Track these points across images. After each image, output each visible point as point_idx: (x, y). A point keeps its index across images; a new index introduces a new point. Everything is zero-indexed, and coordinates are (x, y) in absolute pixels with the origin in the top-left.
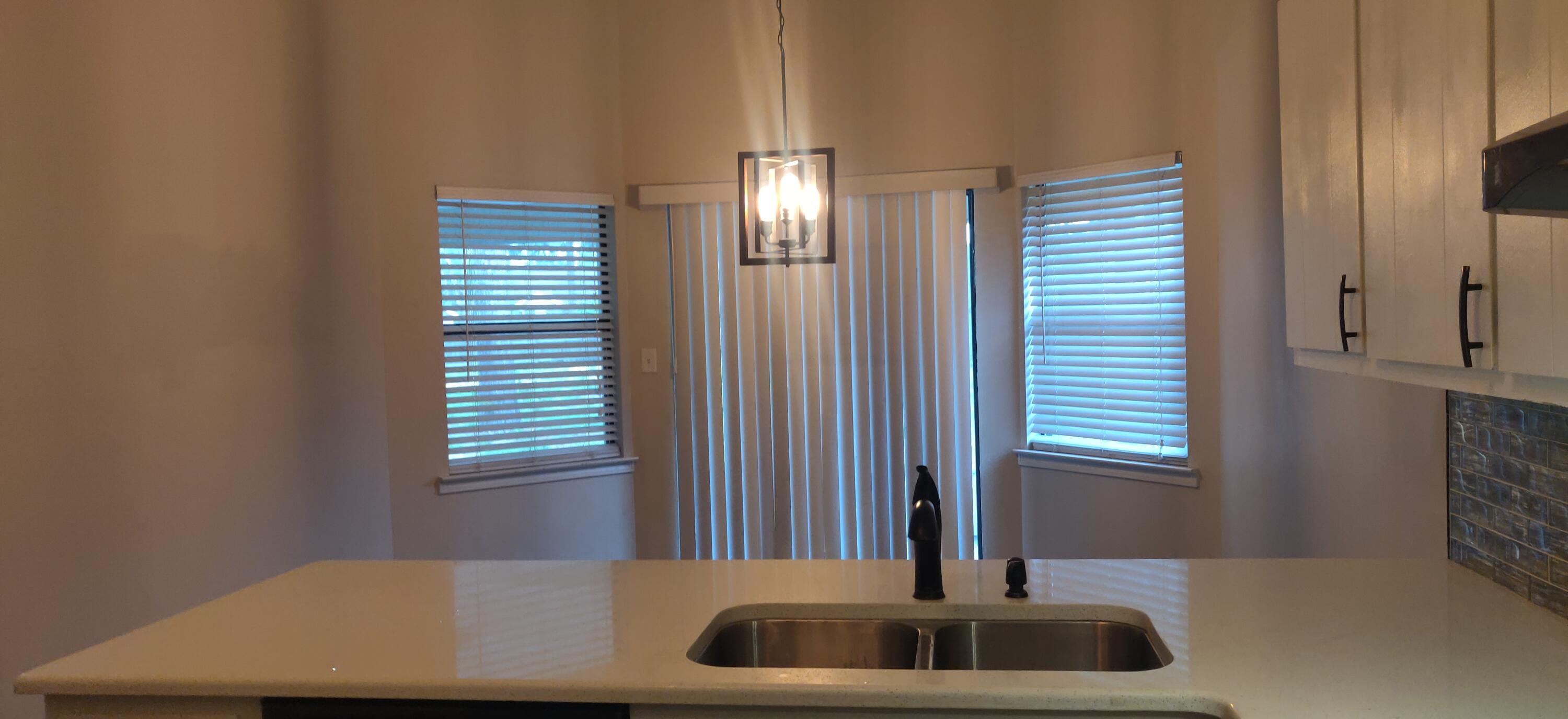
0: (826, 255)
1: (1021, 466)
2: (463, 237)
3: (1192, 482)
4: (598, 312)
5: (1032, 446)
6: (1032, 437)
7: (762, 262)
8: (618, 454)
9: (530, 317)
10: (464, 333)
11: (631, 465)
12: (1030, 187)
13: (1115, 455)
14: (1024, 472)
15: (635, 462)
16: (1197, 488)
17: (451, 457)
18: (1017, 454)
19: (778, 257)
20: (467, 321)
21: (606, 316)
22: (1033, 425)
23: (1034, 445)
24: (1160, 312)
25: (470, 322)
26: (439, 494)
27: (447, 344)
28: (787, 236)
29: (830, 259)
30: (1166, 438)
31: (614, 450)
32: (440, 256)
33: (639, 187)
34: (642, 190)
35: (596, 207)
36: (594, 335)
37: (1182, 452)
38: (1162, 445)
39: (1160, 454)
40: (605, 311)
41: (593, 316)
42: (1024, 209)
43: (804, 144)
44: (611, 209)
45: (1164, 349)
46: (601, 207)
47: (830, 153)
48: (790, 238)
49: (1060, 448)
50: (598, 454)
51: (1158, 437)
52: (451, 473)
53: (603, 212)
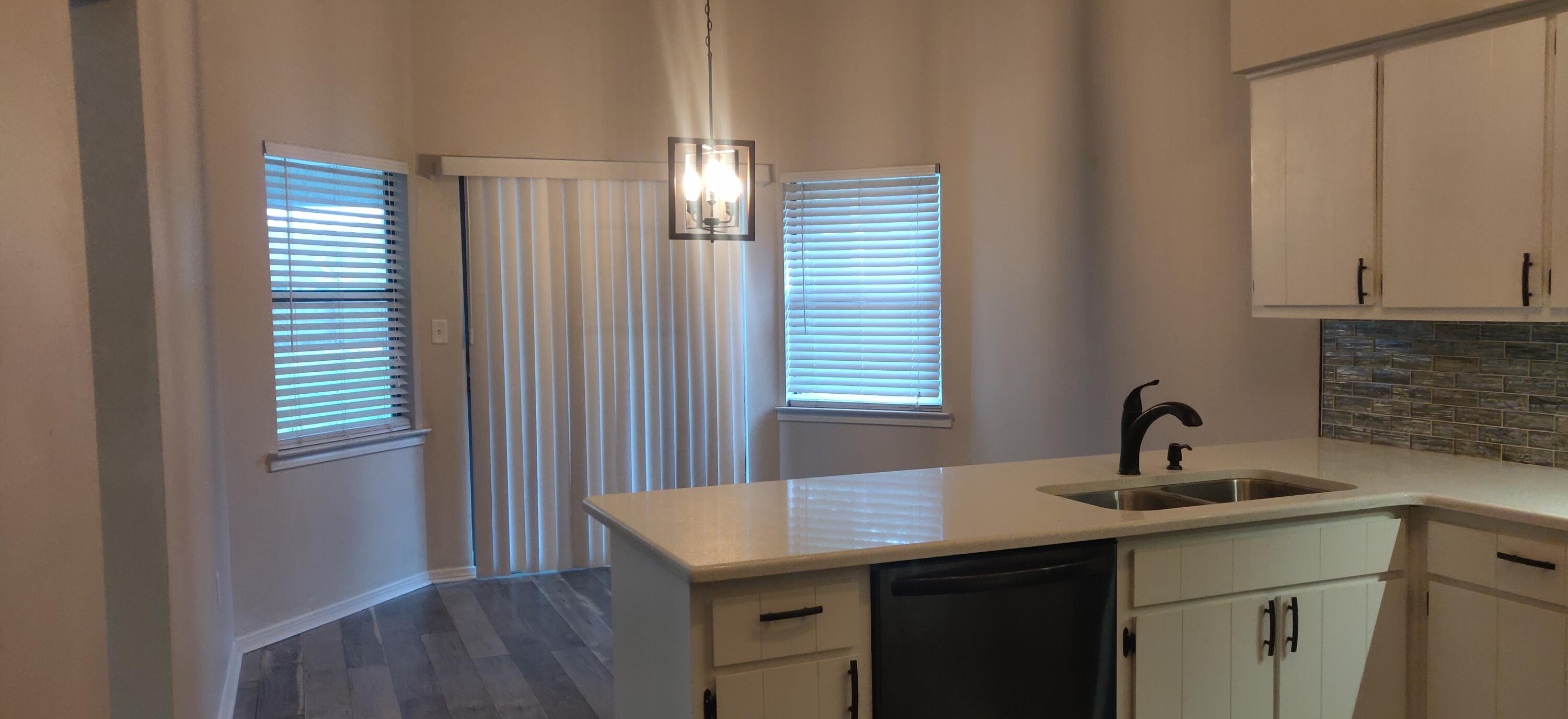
0: (747, 234)
1: (780, 421)
2: (286, 198)
3: (947, 423)
4: (384, 281)
5: (789, 404)
6: (790, 396)
7: (689, 237)
8: (409, 427)
9: (338, 285)
10: (288, 300)
11: (422, 437)
12: (787, 184)
13: (871, 407)
14: (782, 426)
15: (425, 434)
16: (951, 428)
17: (280, 431)
18: (776, 411)
19: (702, 233)
20: (291, 288)
21: (393, 286)
22: (789, 385)
23: (791, 403)
24: (918, 291)
25: (293, 289)
26: (270, 471)
27: (276, 311)
28: (712, 215)
29: (750, 236)
30: (922, 391)
31: (403, 423)
32: (266, 218)
33: (442, 157)
34: (445, 160)
35: (380, 172)
36: (381, 306)
37: (937, 401)
38: (919, 396)
39: (918, 403)
40: (390, 281)
41: (381, 285)
42: (784, 202)
43: (726, 134)
44: (404, 177)
45: (921, 320)
46: (386, 174)
47: (751, 145)
48: (715, 217)
49: (818, 404)
50: (394, 427)
51: (915, 390)
52: (279, 449)
53: (389, 179)
